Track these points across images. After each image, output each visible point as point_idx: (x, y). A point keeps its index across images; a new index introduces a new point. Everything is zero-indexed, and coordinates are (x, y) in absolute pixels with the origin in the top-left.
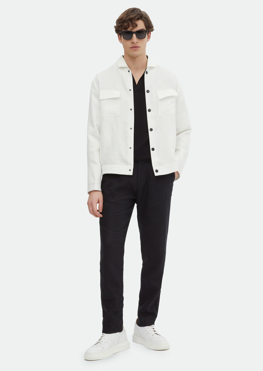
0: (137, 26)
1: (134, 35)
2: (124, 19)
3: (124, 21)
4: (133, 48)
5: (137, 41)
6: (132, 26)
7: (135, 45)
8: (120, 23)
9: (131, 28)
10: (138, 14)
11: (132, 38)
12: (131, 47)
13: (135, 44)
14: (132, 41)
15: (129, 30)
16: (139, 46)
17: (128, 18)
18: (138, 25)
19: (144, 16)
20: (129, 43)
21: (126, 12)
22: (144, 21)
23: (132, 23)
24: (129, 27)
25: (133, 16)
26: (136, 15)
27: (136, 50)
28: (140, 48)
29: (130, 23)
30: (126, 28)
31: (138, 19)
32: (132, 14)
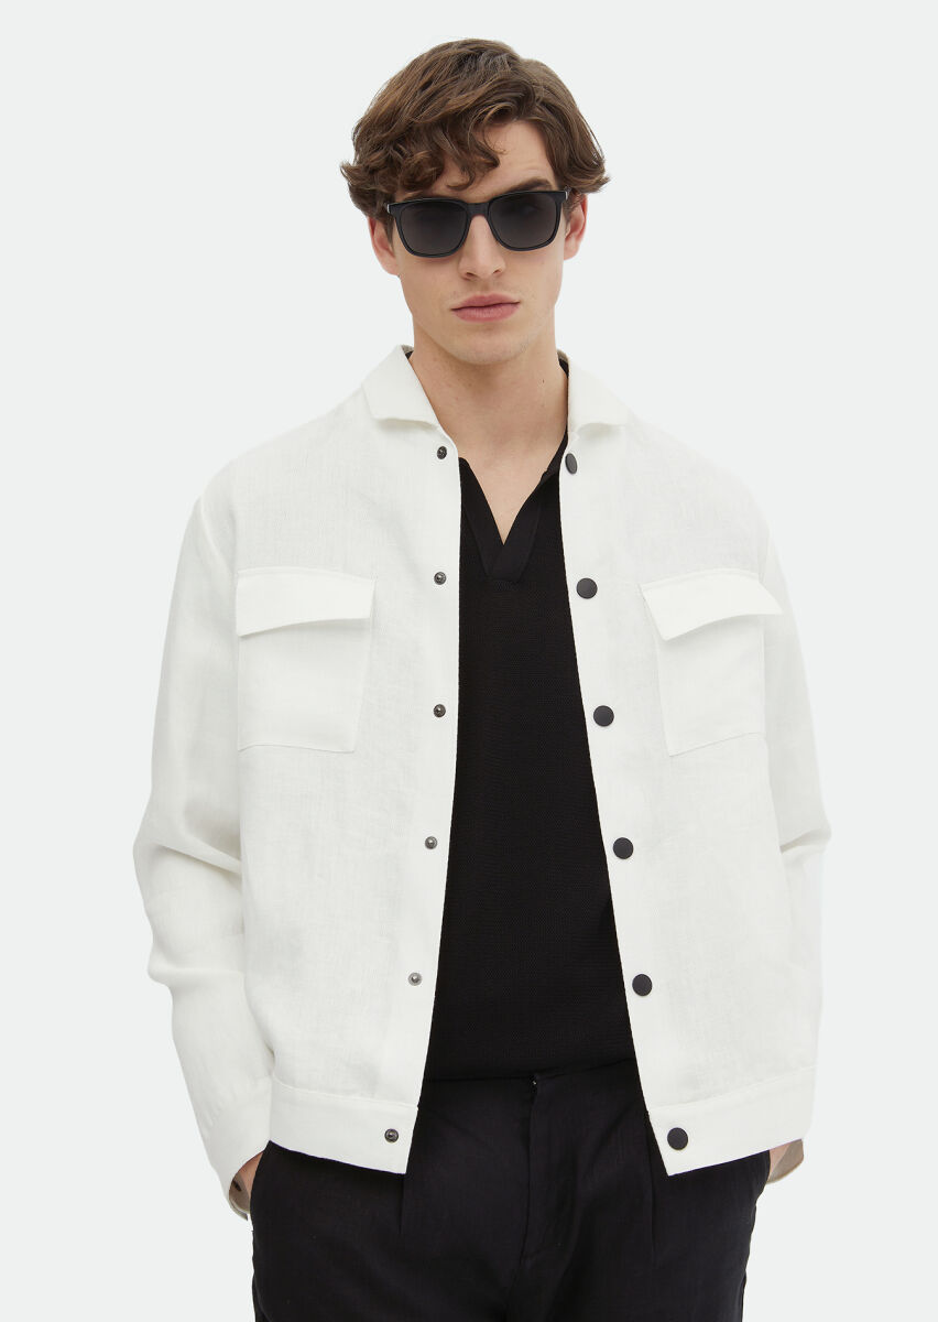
0: (494, 163)
1: (480, 227)
2: (405, 116)
3: (408, 135)
4: (474, 313)
5: (501, 265)
6: (463, 169)
7: (486, 294)
8: (377, 146)
9: (454, 177)
10: (503, 85)
11: (467, 246)
12: (458, 302)
13: (486, 288)
14: (465, 265)
15: (442, 188)
16: (514, 297)
17: (430, 115)
18: (503, 160)
19: (542, 94)
20: (444, 281)
21: (418, 70)
22: (540, 127)
23: (460, 144)
24: (440, 172)
25: (470, 101)
26: (482, 90)
27: (491, 328)
28: (519, 312)
29: (448, 146)
30: (419, 182)
31: (502, 117)
32: (458, 86)
